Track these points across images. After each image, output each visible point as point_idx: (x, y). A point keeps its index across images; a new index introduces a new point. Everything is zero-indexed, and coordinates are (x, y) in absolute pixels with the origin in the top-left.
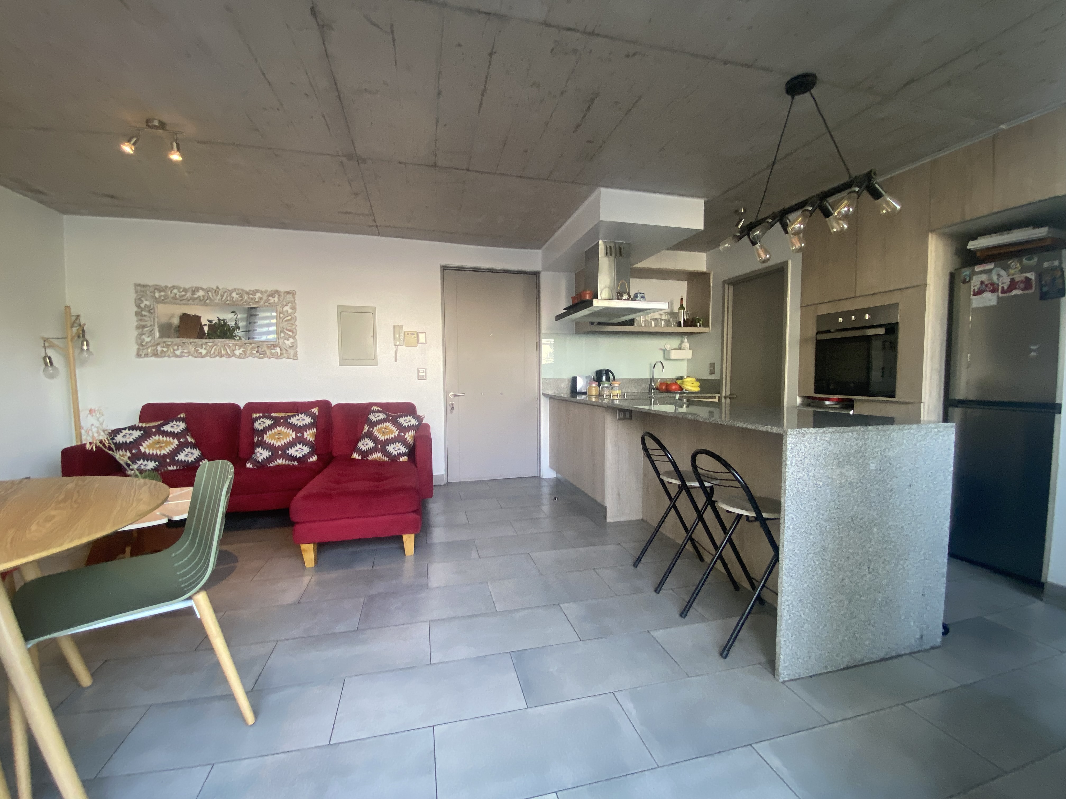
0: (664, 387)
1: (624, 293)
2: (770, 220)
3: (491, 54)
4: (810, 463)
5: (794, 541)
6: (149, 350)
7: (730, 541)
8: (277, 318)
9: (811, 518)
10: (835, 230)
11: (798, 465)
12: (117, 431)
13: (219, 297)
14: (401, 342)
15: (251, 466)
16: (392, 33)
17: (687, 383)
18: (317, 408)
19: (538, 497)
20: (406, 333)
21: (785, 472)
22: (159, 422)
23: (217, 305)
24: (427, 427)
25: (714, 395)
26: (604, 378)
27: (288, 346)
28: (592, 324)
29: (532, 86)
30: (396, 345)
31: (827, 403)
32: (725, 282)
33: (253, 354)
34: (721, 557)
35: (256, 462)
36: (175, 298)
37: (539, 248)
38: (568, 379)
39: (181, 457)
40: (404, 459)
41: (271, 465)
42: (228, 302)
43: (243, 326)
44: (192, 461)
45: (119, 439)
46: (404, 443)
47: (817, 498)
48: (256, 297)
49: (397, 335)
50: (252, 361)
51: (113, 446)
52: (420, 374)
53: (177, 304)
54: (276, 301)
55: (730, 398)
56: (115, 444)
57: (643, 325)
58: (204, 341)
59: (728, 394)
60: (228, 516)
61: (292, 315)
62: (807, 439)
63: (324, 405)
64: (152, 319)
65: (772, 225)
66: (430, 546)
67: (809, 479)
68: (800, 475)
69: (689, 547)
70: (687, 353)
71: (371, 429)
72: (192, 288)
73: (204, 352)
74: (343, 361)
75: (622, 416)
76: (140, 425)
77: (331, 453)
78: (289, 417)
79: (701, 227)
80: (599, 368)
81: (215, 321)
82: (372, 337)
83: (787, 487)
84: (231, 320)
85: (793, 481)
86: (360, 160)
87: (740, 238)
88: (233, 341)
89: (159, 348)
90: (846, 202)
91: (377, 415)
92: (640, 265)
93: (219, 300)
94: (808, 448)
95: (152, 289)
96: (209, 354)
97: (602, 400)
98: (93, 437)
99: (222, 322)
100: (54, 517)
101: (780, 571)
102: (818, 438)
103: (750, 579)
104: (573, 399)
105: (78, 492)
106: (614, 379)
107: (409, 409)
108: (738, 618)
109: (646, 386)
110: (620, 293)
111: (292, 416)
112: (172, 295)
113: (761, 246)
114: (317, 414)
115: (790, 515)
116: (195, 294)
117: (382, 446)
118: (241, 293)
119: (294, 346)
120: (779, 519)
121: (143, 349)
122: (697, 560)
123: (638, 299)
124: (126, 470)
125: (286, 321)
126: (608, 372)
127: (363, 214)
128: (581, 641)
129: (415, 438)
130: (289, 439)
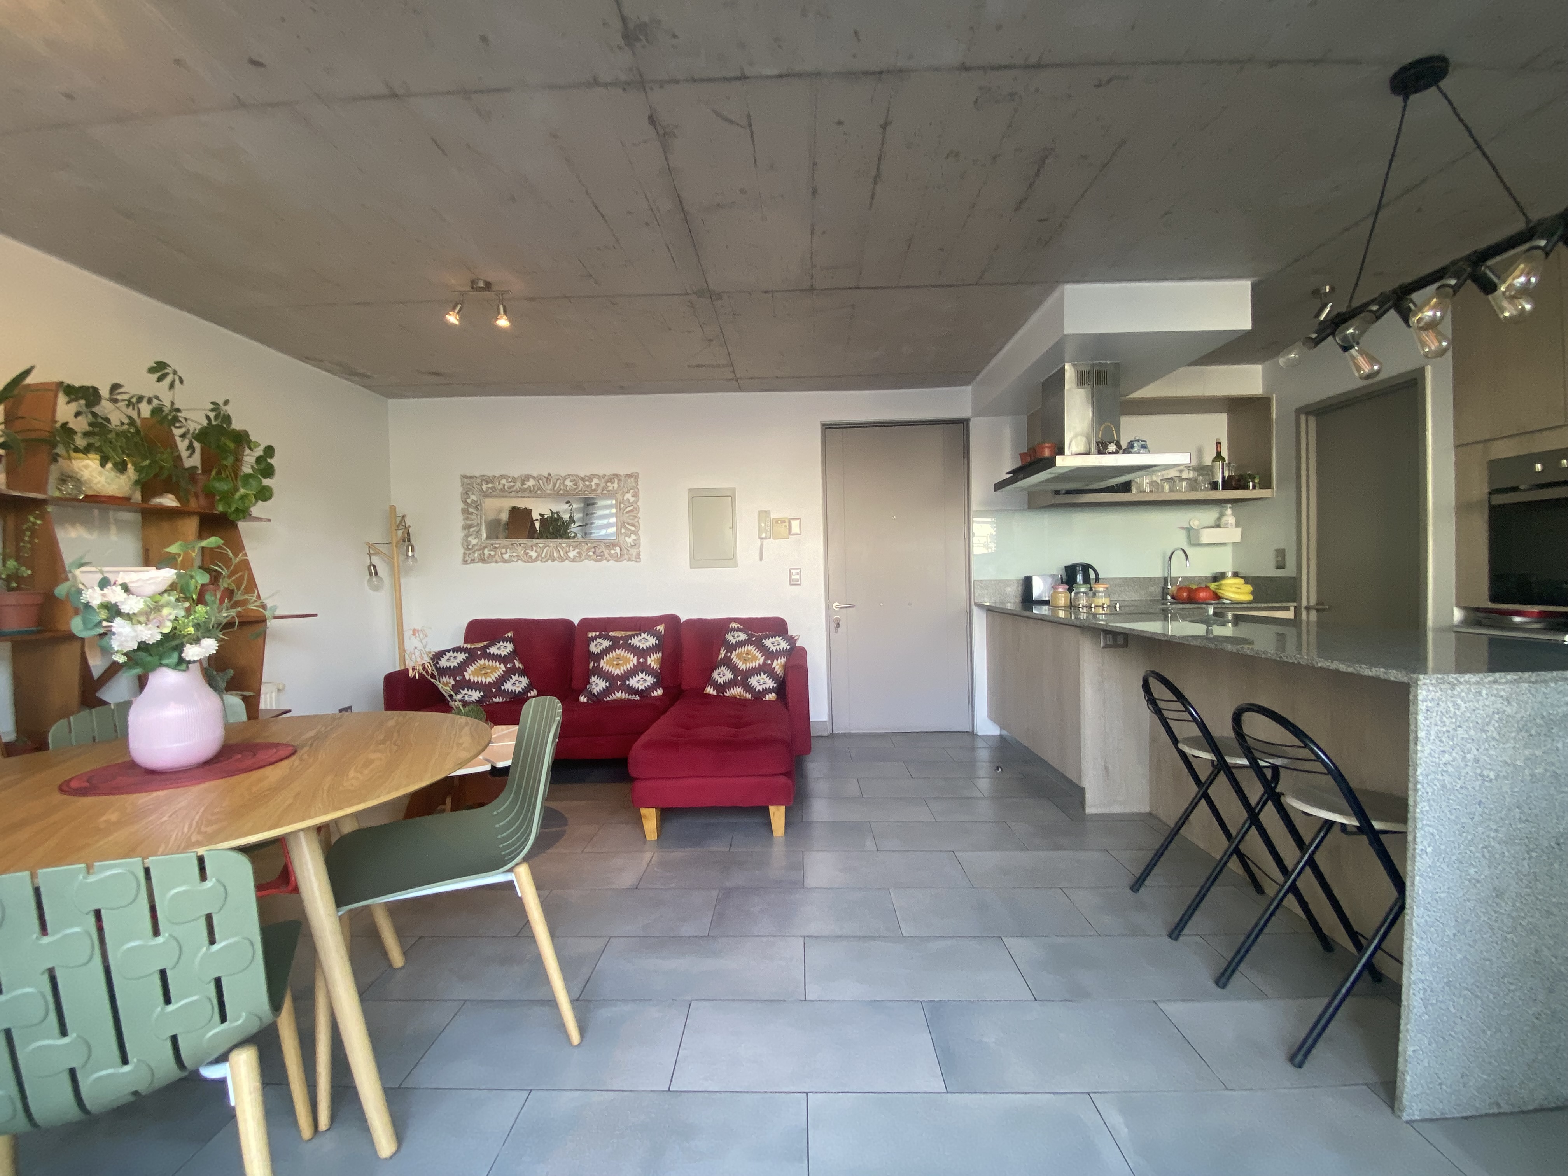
0: (1185, 594)
1: (1110, 443)
2: (1375, 308)
3: (884, 127)
4: (1466, 736)
5: (1436, 877)
6: (476, 555)
7: (1311, 863)
8: (617, 506)
9: (1470, 837)
10: (1507, 314)
11: (1444, 739)
12: (441, 654)
13: (551, 486)
14: (768, 533)
15: (585, 700)
16: (750, 125)
17: (1228, 588)
18: (663, 625)
19: (971, 764)
20: (774, 522)
21: (1416, 752)
22: (485, 643)
23: (549, 496)
24: (803, 652)
25: (1284, 605)
26: (1079, 578)
27: (629, 545)
28: (1057, 492)
29: (947, 157)
30: (761, 539)
31: (1517, 619)
32: (1299, 411)
33: (589, 556)
34: (1294, 889)
35: (591, 695)
36: (503, 490)
37: (967, 383)
38: (1018, 581)
39: (508, 686)
40: (771, 697)
41: (608, 699)
42: (561, 492)
43: (579, 519)
44: (519, 692)
45: (443, 663)
46: (772, 674)
47: (1484, 800)
48: (593, 484)
49: (763, 525)
50: (589, 564)
51: (436, 673)
52: (793, 577)
53: (506, 497)
54: (615, 488)
55: (1318, 610)
56: (438, 669)
57: (1148, 490)
58: (535, 541)
59: (1313, 602)
60: (558, 765)
61: (634, 505)
62: (1459, 693)
63: (671, 621)
64: (479, 517)
65: (1378, 316)
66: (809, 824)
67: (1467, 765)
68: (1447, 757)
69: (1234, 864)
70: (1232, 533)
71: (729, 654)
72: (521, 476)
73: (534, 554)
74: (696, 561)
75: (1110, 642)
76: (465, 646)
77: (680, 684)
78: (630, 637)
79: (1247, 325)
80: (1070, 563)
81: (548, 514)
82: (730, 528)
83: (1420, 778)
84: (565, 511)
85: (1433, 769)
86: (714, 296)
87: (1317, 342)
88: (566, 540)
89: (486, 552)
90: (1522, 266)
91: (736, 635)
92: (1137, 395)
93: (551, 490)
94: (1463, 709)
95: (479, 481)
96: (540, 558)
97: (1078, 613)
98: (416, 661)
99: (556, 516)
100: (373, 761)
101: (1407, 926)
102: (1484, 692)
103: (1353, 935)
104: (1027, 613)
105: (398, 731)
106: (1097, 579)
107: (778, 627)
108: (1326, 1001)
109: (1156, 590)
110: (1102, 443)
111: (634, 636)
112: (501, 487)
113: (1360, 352)
114: (663, 633)
115: (1427, 829)
116: (525, 484)
117: (742, 678)
118: (576, 479)
119: (636, 545)
120: (1404, 833)
121: (470, 554)
122: (1253, 892)
123: (1136, 449)
124: (449, 702)
125: (627, 513)
126: (1086, 568)
127: (718, 366)
128: (1036, 1000)
129: (786, 667)
130: (630, 666)
